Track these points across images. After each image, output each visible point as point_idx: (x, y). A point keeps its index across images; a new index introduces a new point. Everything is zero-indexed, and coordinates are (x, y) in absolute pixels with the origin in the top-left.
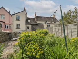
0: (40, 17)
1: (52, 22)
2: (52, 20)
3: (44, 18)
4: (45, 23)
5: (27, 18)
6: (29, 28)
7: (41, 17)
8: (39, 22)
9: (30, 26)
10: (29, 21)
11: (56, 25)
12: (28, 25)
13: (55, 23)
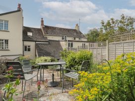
0: (53, 27)
1: (75, 39)
2: (75, 34)
3: (61, 29)
4: (63, 39)
5: (25, 27)
6: (29, 50)
7: (53, 29)
8: (50, 38)
9: (32, 45)
10: (30, 34)
11: (84, 43)
12: (27, 43)
13: (80, 40)
